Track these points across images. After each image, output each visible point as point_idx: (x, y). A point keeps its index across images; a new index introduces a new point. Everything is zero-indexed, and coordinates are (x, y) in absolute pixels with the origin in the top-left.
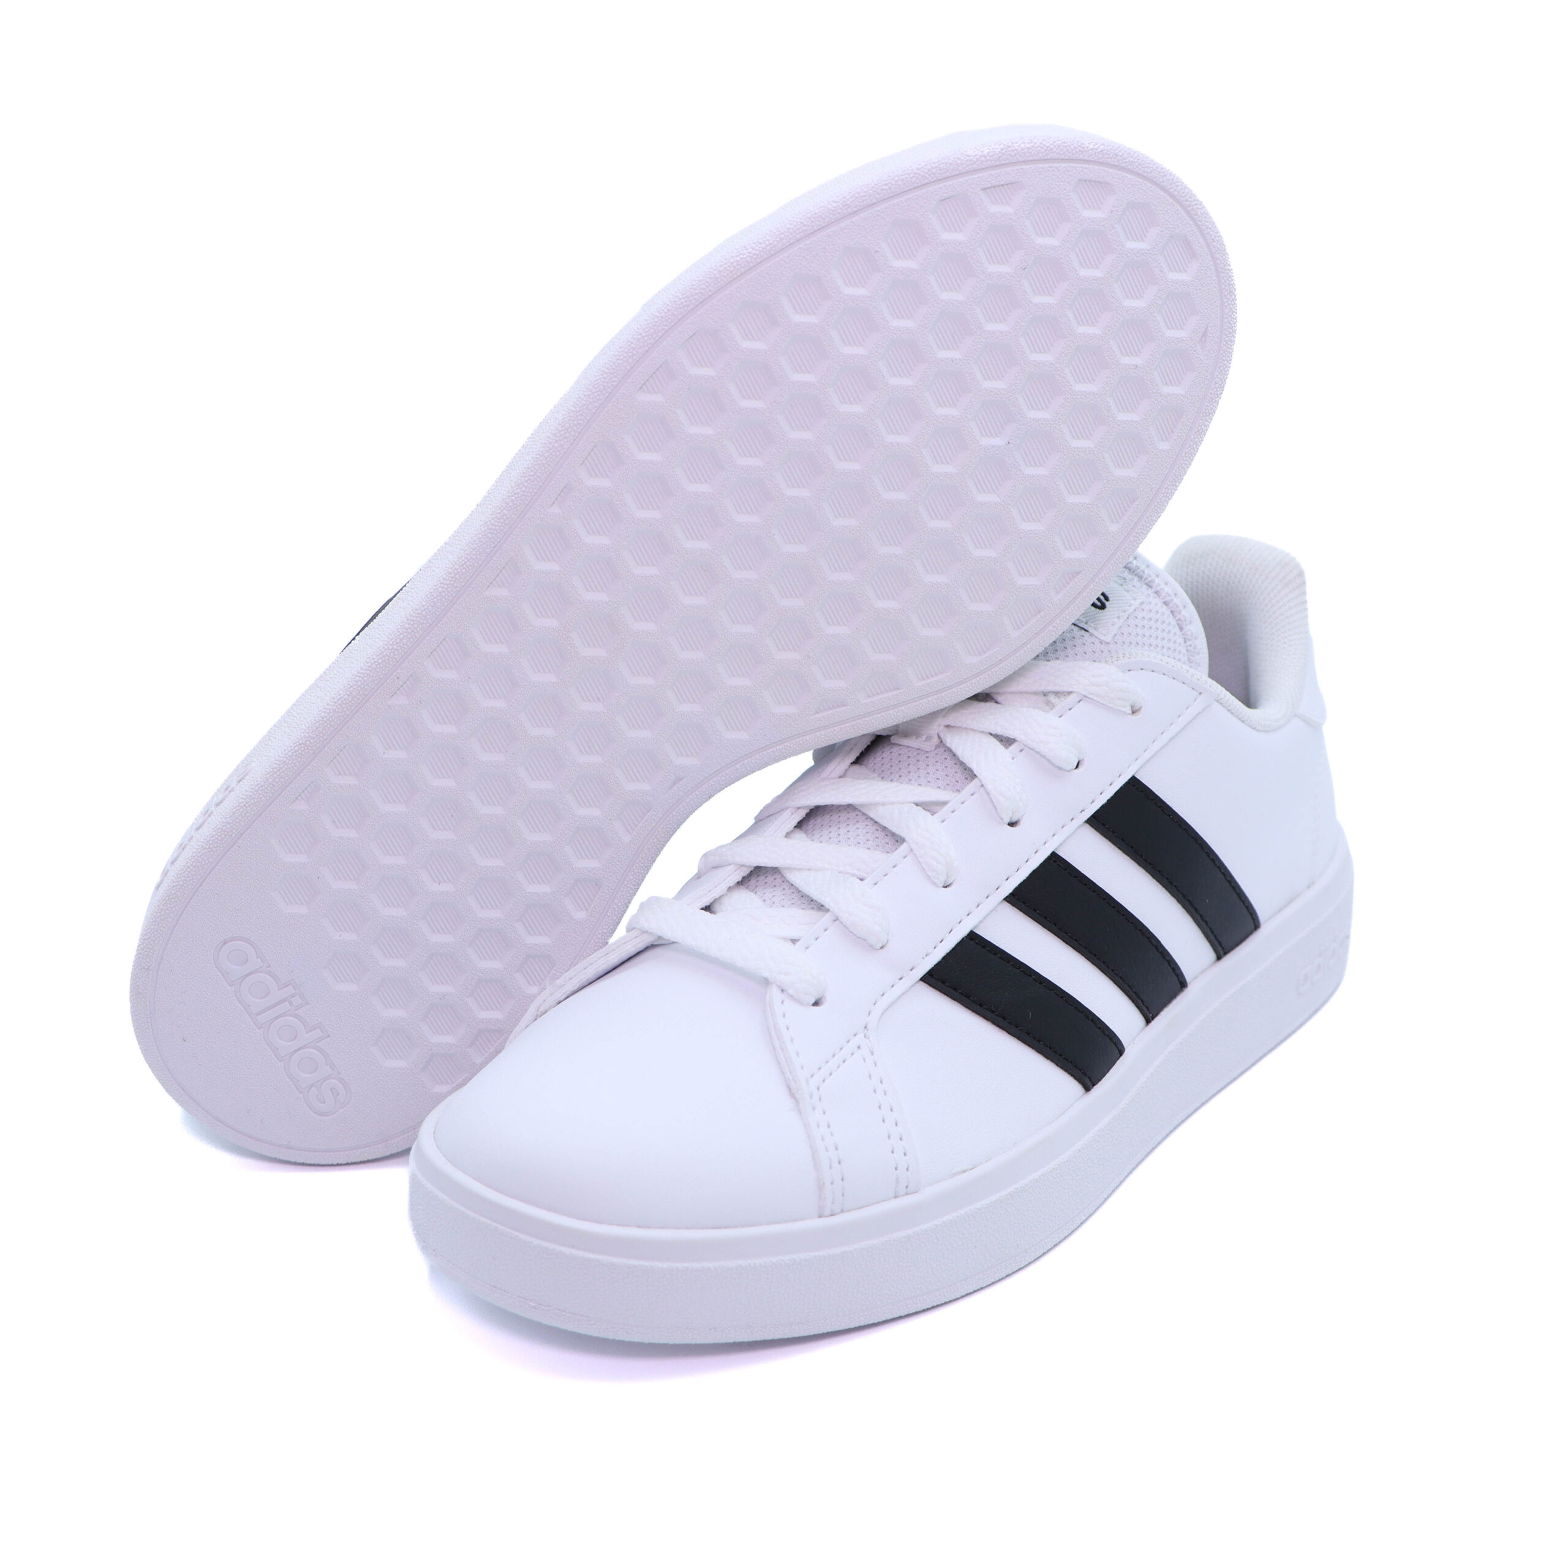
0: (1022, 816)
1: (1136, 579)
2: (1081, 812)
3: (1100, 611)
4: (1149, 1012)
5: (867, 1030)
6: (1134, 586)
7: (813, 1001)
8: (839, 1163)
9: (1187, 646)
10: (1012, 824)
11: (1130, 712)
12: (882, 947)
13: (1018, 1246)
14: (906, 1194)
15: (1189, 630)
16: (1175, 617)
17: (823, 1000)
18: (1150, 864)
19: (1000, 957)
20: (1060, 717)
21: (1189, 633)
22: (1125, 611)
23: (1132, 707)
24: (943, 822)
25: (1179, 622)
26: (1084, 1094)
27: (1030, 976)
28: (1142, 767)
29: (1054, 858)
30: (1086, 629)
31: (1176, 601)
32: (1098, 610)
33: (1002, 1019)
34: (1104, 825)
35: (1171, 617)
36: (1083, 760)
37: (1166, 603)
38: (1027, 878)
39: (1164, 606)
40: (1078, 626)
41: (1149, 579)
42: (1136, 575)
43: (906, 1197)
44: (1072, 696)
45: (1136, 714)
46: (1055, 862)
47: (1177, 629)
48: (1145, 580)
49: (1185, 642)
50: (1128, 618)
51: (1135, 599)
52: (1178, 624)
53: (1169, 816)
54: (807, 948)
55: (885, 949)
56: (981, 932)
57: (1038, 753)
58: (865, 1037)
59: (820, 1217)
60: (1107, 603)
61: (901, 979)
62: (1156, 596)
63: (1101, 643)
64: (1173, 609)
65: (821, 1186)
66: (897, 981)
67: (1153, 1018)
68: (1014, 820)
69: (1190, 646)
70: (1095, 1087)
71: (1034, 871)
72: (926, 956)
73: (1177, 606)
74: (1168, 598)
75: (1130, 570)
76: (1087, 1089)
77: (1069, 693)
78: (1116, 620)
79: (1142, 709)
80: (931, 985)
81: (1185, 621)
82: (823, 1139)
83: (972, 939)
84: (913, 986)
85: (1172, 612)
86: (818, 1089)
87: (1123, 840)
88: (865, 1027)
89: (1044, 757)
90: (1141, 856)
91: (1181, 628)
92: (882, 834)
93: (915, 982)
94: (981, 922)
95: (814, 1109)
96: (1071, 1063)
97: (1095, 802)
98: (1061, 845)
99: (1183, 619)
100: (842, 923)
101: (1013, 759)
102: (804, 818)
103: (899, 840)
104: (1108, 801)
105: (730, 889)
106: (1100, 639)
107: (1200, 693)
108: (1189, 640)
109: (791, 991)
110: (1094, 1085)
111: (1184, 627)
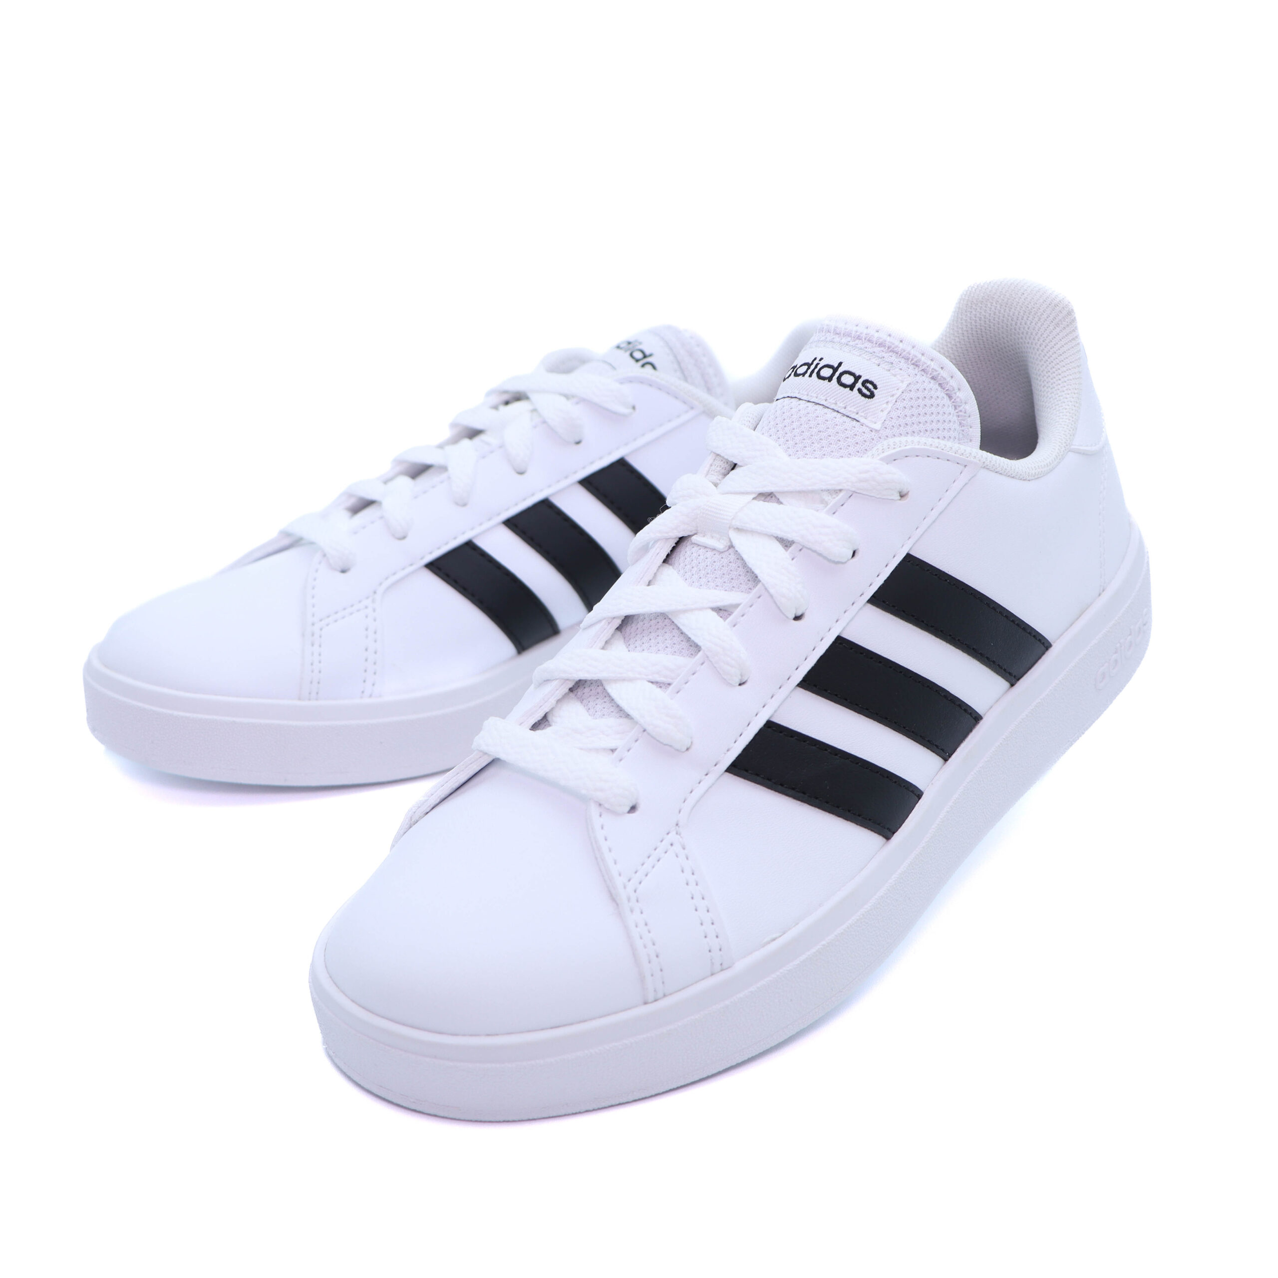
0: (806, 610)
1: (903, 361)
2: (861, 596)
3: (870, 400)
4: (945, 752)
5: (679, 827)
6: (901, 369)
7: (628, 809)
8: (657, 956)
9: (957, 412)
10: (797, 618)
11: (899, 498)
12: (688, 749)
13: (832, 990)
14: (722, 970)
15: (958, 397)
16: (944, 389)
17: (637, 806)
18: (932, 626)
19: (796, 739)
20: (834, 513)
21: (958, 400)
22: (892, 396)
23: (900, 493)
24: (734, 626)
25: (948, 392)
26: (885, 843)
27: (826, 750)
28: (914, 544)
29: (840, 641)
30: (858, 419)
31: (944, 374)
32: (867, 399)
33: (802, 795)
34: (884, 602)
35: (939, 389)
36: (858, 549)
37: (933, 378)
38: (815, 665)
39: (932, 381)
40: (850, 418)
41: (915, 359)
42: (903, 357)
43: (722, 972)
44: (841, 494)
45: (905, 498)
46: (841, 644)
47: (946, 400)
48: (911, 361)
49: (956, 408)
50: (896, 401)
51: (902, 382)
52: (947, 394)
53: (946, 580)
54: (621, 760)
55: (690, 751)
56: (776, 720)
57: (815, 551)
58: (677, 833)
59: (646, 1003)
60: (875, 391)
61: (707, 775)
62: (923, 373)
63: (871, 431)
64: (941, 382)
65: (642, 979)
66: (704, 777)
67: (950, 756)
68: (799, 614)
69: (961, 411)
70: (895, 834)
71: (821, 657)
72: (728, 751)
73: (945, 379)
74: (935, 373)
75: (897, 353)
76: (888, 838)
77: (840, 490)
78: (885, 406)
79: (910, 494)
80: (735, 774)
81: (954, 390)
82: (641, 938)
83: (769, 727)
84: (718, 779)
85: (940, 384)
86: (635, 891)
87: (904, 611)
88: (677, 825)
89: (820, 555)
90: (923, 621)
91: (950, 397)
92: (685, 644)
93: (720, 774)
94: (775, 711)
95: (632, 911)
96: (870, 820)
97: (873, 584)
98: (844, 629)
99: (951, 389)
100: (649, 734)
101: (793, 559)
103: (697, 648)
104: (885, 581)
106: (869, 428)
107: (965, 466)
108: (959, 406)
109: (606, 806)
110: (894, 833)
111: (953, 395)
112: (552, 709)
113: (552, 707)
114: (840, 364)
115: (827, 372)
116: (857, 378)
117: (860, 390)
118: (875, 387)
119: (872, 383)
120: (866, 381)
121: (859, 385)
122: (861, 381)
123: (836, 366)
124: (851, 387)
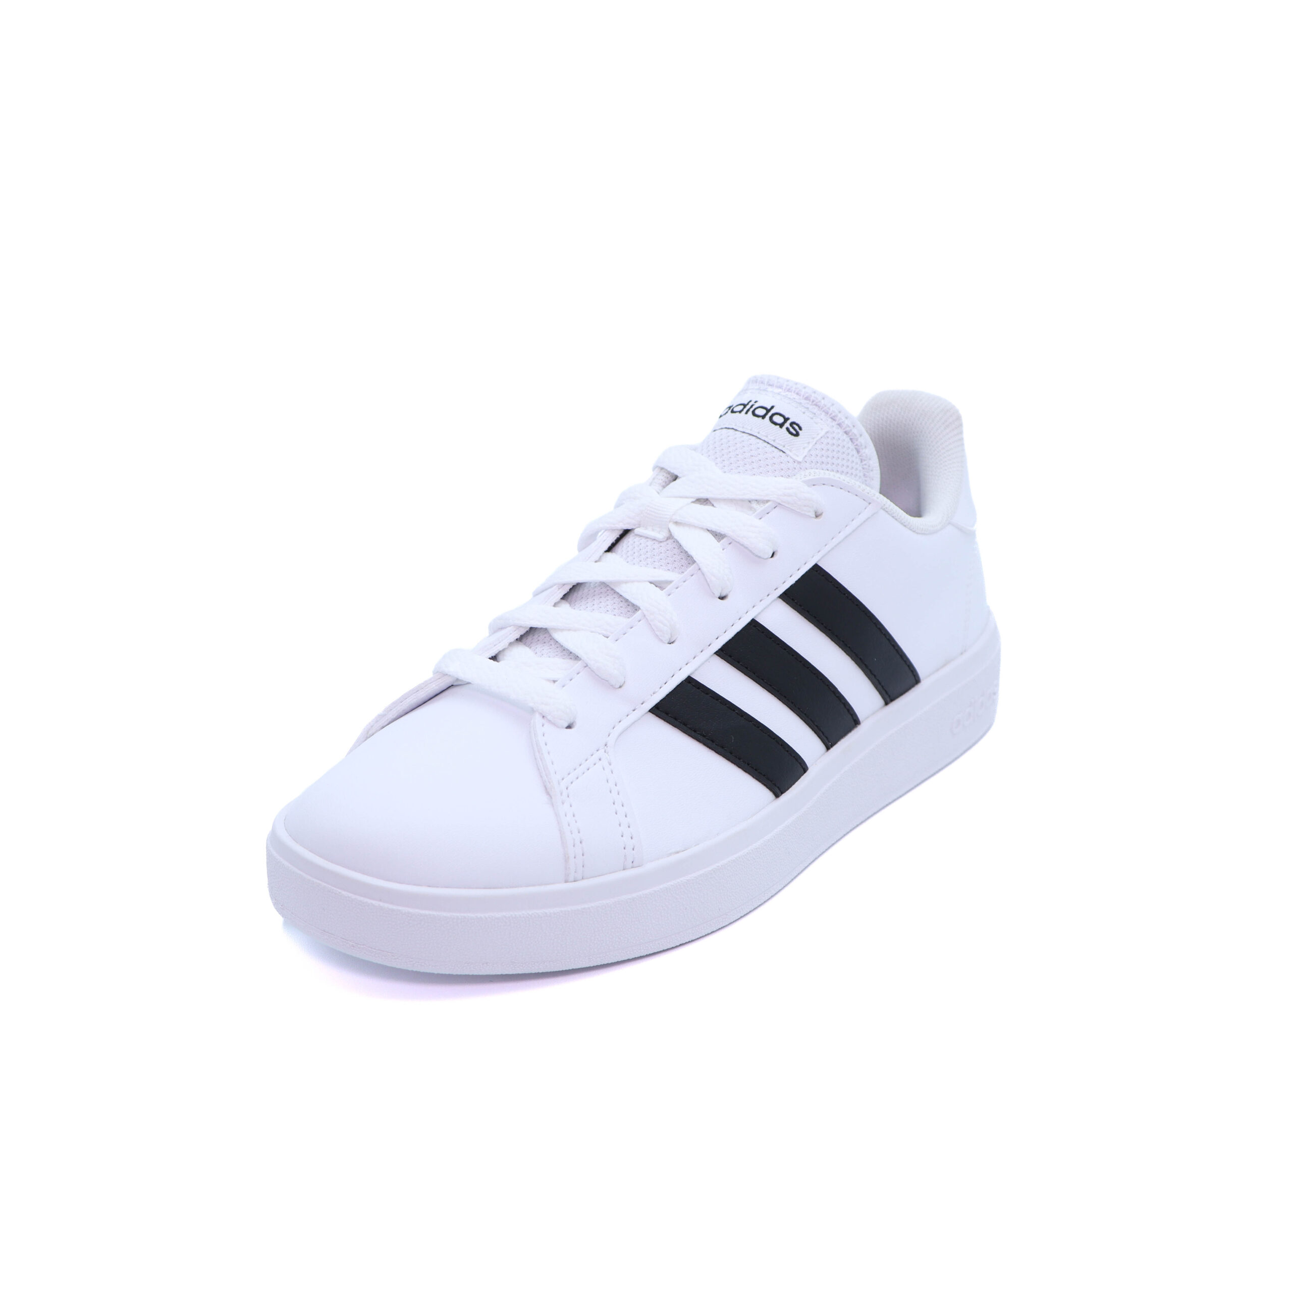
0: (729, 592)
1: (823, 414)
2: (775, 590)
3: (795, 437)
4: (829, 741)
5: (607, 748)
6: (821, 419)
7: (566, 725)
8: (581, 842)
9: (863, 465)
10: (722, 598)
11: (814, 516)
12: (620, 687)
13: (720, 910)
14: (632, 867)
15: (864, 453)
16: (853, 443)
17: (574, 724)
18: (830, 630)
19: (710, 696)
20: (760, 519)
21: (864, 455)
22: (813, 438)
23: (816, 513)
24: (669, 595)
25: (856, 447)
26: (774, 800)
27: (734, 711)
28: (823, 557)
29: (754, 624)
30: (784, 451)
31: (855, 431)
32: (793, 436)
33: (711, 742)
34: (793, 600)
35: (850, 442)
36: (777, 551)
37: (846, 433)
38: (733, 638)
39: (845, 435)
40: (778, 449)
41: (833, 414)
42: (823, 411)
43: (632, 869)
44: (769, 503)
45: (819, 518)
46: (755, 626)
47: (855, 452)
48: (830, 415)
49: (861, 462)
50: (816, 443)
51: (822, 429)
52: (856, 448)
53: (845, 594)
54: (563, 686)
55: (622, 688)
56: (696, 677)
57: (742, 545)
58: (605, 752)
59: (566, 882)
60: (800, 432)
61: (634, 710)
62: (838, 426)
63: (794, 462)
64: (851, 437)
65: (566, 859)
66: (631, 712)
67: (832, 746)
68: (723, 595)
69: (865, 464)
70: (783, 794)
71: (738, 633)
72: (654, 693)
73: (855, 435)
74: (848, 429)
75: (819, 407)
76: (777, 796)
77: (768, 501)
78: (806, 445)
79: (823, 514)
80: (657, 716)
81: (861, 445)
82: (569, 825)
83: (689, 682)
84: (643, 715)
85: (851, 439)
86: (567, 789)
87: (808, 612)
88: (606, 745)
89: (746, 548)
90: (822, 624)
91: (858, 452)
92: (624, 604)
93: (644, 713)
94: (696, 670)
95: (563, 803)
96: (764, 775)
97: (786, 583)
98: (759, 614)
99: (859, 444)
100: (590, 669)
101: (723, 550)
102: (568, 592)
103: (636, 608)
104: (796, 582)
105: (511, 644)
106: (793, 459)
107: (870, 503)
108: (865, 460)
109: (549, 717)
110: (782, 793)
111: (861, 450)
112: (504, 650)
113: (504, 647)
114: (772, 407)
115: (761, 412)
116: (786, 419)
117: (788, 429)
118: (800, 428)
119: (798, 425)
120: (792, 424)
121: (787, 425)
122: (789, 422)
123: (769, 408)
124: (781, 425)
